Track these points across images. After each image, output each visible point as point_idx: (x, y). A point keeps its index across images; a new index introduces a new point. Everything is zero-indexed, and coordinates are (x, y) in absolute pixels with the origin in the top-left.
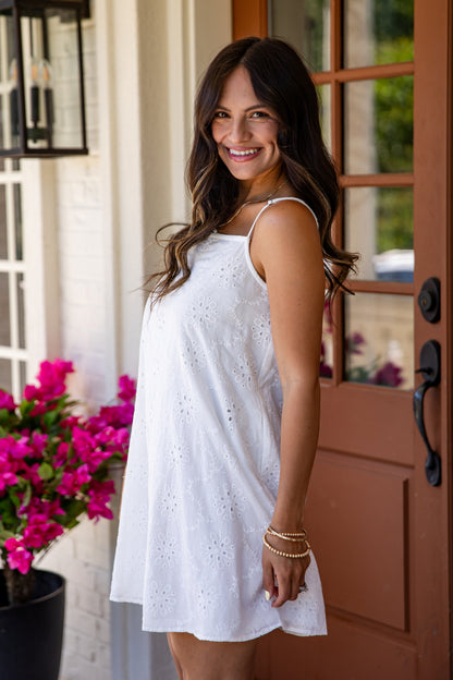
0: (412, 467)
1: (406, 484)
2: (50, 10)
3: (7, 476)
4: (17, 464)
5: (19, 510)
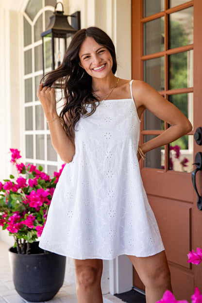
0: (192, 203)
1: (190, 210)
2: (68, 35)
3: (38, 202)
4: (43, 199)
5: (43, 216)
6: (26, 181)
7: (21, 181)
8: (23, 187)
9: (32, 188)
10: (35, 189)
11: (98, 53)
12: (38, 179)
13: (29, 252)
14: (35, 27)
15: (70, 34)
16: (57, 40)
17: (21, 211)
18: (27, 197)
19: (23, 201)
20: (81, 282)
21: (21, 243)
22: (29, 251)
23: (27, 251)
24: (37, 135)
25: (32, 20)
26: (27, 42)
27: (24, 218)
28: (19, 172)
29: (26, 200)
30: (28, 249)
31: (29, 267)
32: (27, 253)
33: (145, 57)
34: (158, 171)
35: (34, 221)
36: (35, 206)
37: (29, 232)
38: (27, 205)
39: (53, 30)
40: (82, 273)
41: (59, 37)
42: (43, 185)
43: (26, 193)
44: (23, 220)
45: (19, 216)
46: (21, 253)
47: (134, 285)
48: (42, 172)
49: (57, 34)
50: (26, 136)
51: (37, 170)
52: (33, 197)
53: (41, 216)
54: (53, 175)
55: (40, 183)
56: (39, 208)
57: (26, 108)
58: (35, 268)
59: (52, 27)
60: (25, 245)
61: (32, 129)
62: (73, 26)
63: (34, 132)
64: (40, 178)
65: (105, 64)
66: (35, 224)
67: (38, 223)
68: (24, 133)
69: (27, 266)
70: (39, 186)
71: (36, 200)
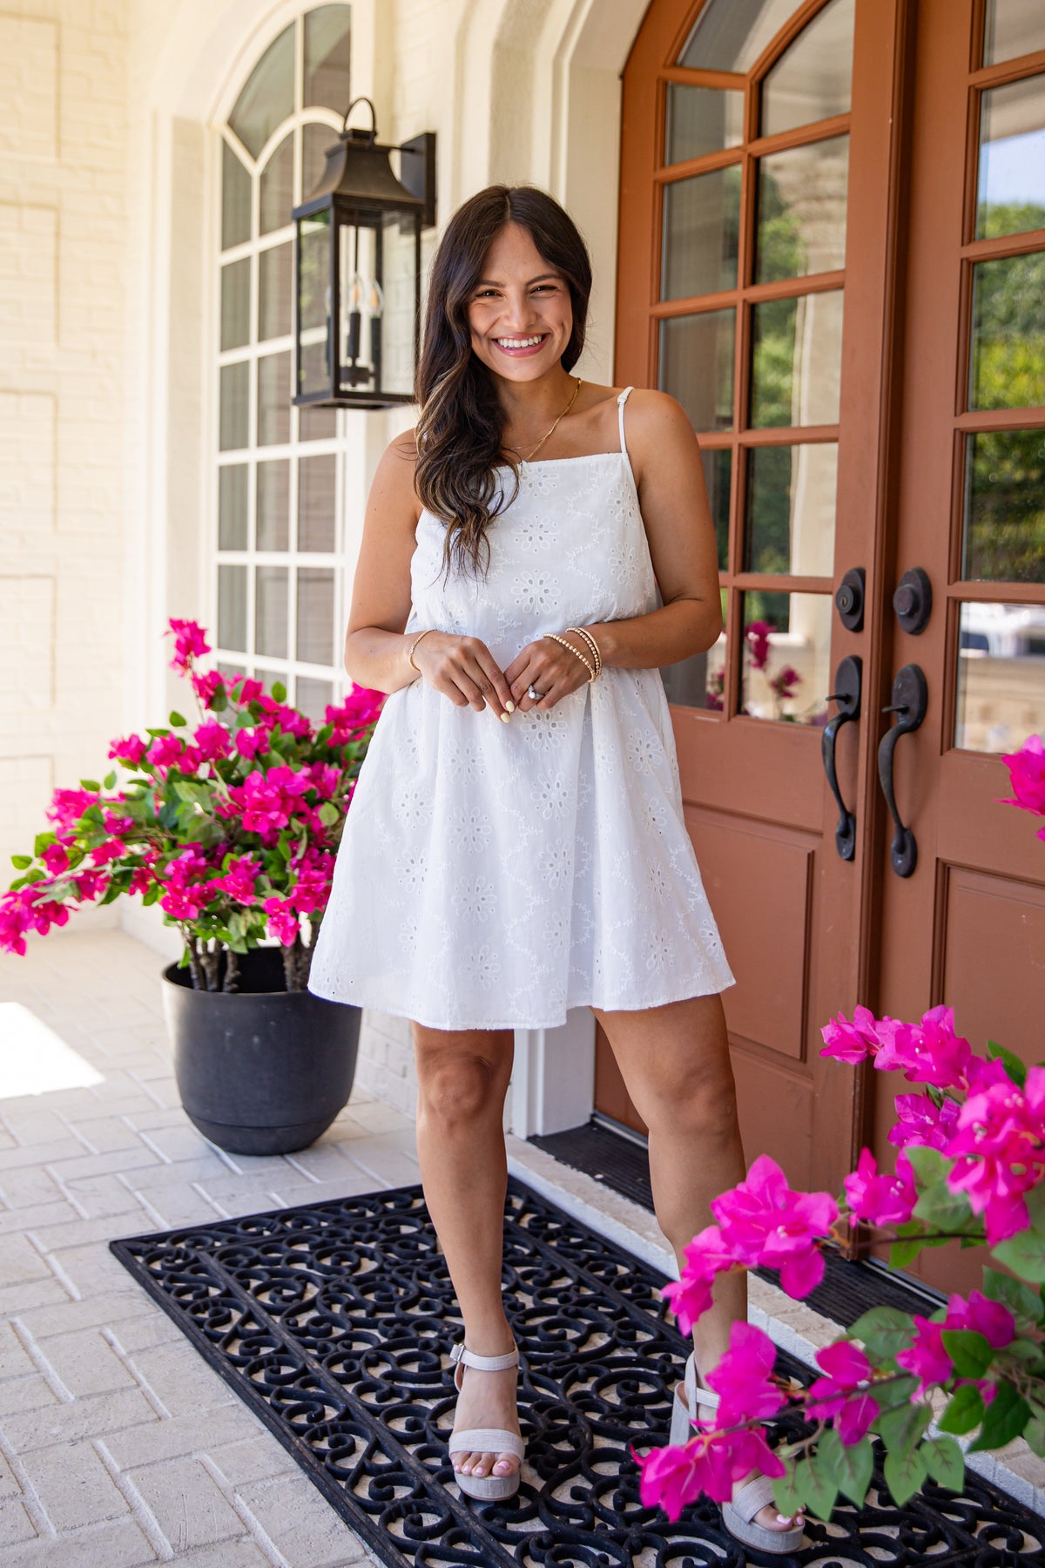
0: (819, 834)
1: (811, 857)
2: (387, 216)
3: (274, 815)
4: (291, 803)
5: (290, 861)
6: (228, 737)
7: (212, 738)
8: (218, 757)
9: (249, 762)
10: (260, 766)
11: (530, 292)
12: (272, 729)
13: (235, 986)
14: (264, 178)
15: (396, 214)
16: (347, 232)
17: (208, 840)
18: (231, 795)
19: (219, 808)
20: (437, 1107)
21: (207, 954)
22: (234, 981)
23: (227, 980)
24: (258, 569)
25: (255, 156)
26: (234, 233)
27: (220, 868)
28: (202, 702)
29: (230, 806)
30: (230, 974)
31: (231, 1037)
32: (227, 988)
33: (663, 309)
34: (699, 718)
35: (254, 878)
36: (263, 829)
37: (235, 916)
38: (233, 822)
39: (336, 197)
40: (438, 1076)
41: (358, 225)
42: (286, 752)
43: (227, 780)
44: (216, 875)
45: (202, 861)
46: (204, 987)
47: (595, 1106)
48: (282, 704)
49: (351, 212)
50: (221, 568)
51: (266, 700)
52: (256, 795)
53: (283, 864)
54: (323, 716)
55: (275, 746)
56: (274, 832)
57: (221, 469)
58: (256, 1040)
59: (332, 187)
60: (221, 957)
61: (243, 547)
62: (407, 185)
63: (250, 558)
64: (278, 727)
65: (544, 337)
66: (259, 891)
67: (268, 886)
68: (211, 558)
69: (228, 1034)
70: (275, 755)
71: (265, 805)
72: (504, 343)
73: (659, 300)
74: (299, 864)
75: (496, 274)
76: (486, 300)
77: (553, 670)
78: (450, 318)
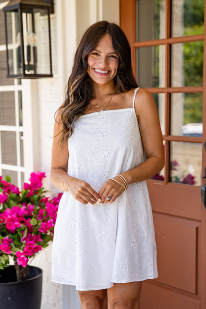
0: (200, 221)
1: (197, 229)
3: (16, 223)
4: (20, 218)
5: (22, 239)
15: (39, 9)
33: (138, 44)
34: (156, 183)
36: (13, 228)
39: (21, 5)
41: (27, 13)
51: (4, 182)
52: (9, 216)
53: (19, 239)
56: (17, 229)
58: (9, 298)
59: (19, 1)
65: (109, 71)
71: (13, 220)
72: (97, 70)
73: (136, 41)
74: (25, 239)
75: (99, 49)
76: (95, 56)
77: (113, 190)
78: (83, 59)
